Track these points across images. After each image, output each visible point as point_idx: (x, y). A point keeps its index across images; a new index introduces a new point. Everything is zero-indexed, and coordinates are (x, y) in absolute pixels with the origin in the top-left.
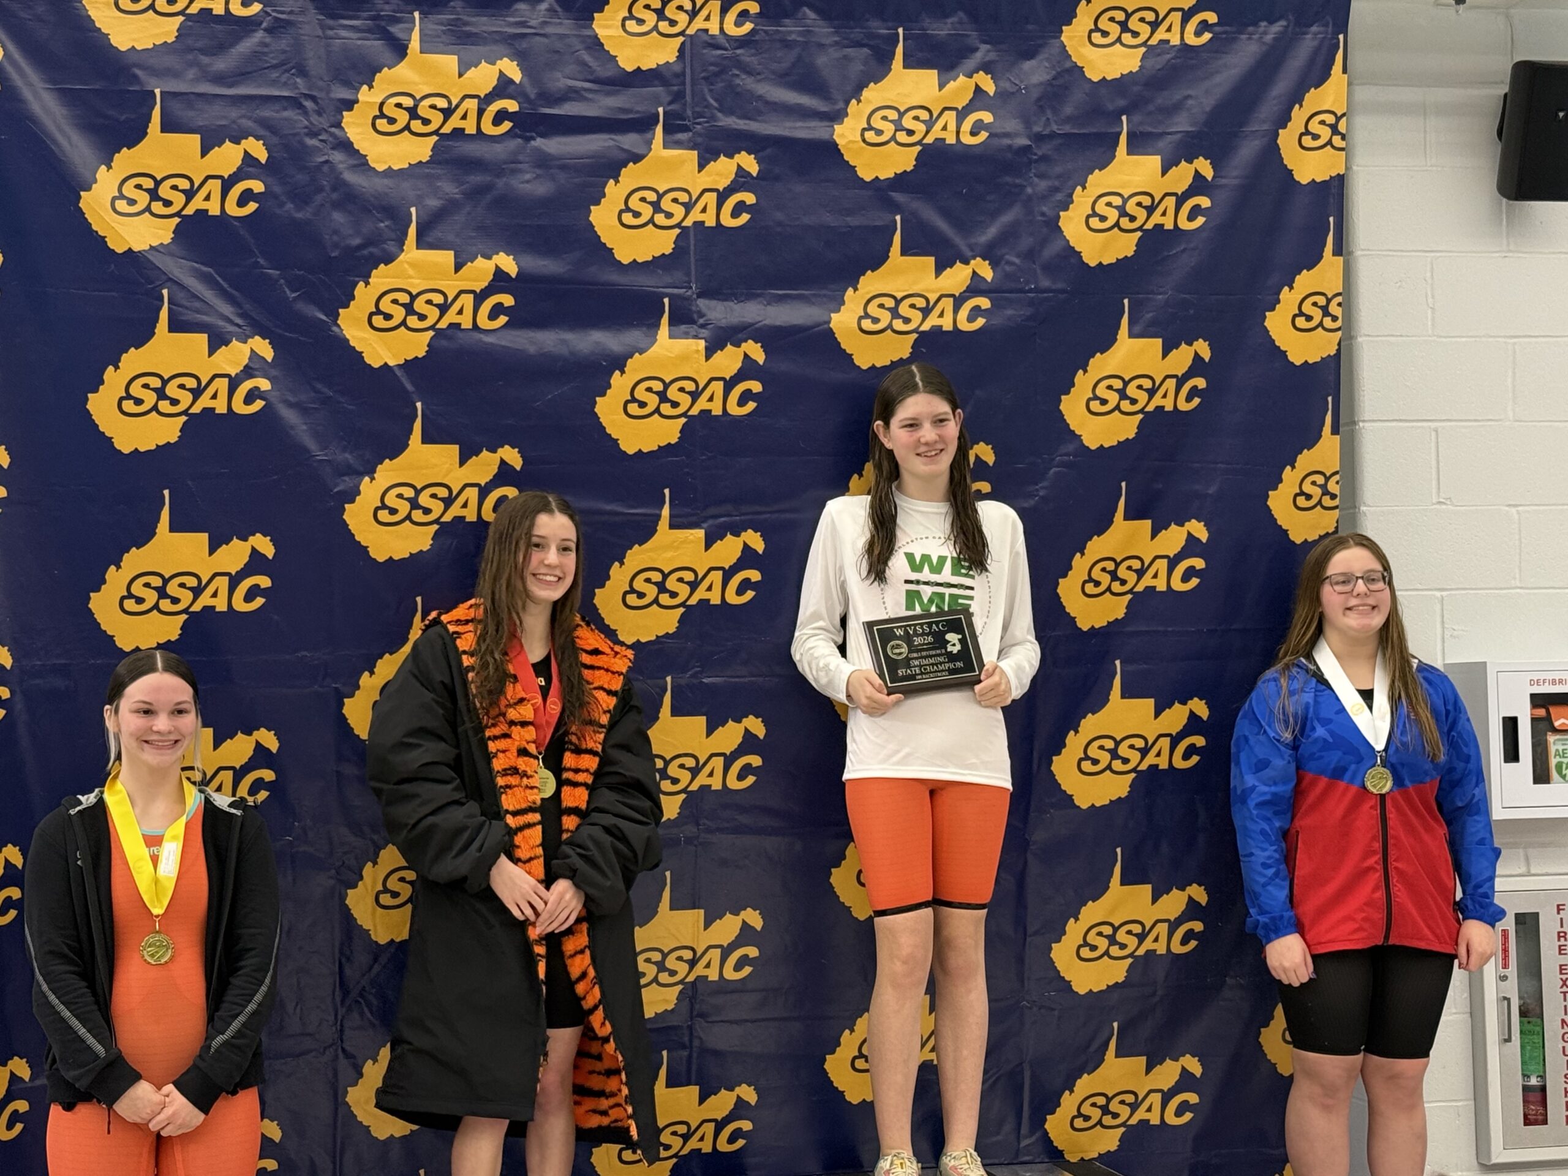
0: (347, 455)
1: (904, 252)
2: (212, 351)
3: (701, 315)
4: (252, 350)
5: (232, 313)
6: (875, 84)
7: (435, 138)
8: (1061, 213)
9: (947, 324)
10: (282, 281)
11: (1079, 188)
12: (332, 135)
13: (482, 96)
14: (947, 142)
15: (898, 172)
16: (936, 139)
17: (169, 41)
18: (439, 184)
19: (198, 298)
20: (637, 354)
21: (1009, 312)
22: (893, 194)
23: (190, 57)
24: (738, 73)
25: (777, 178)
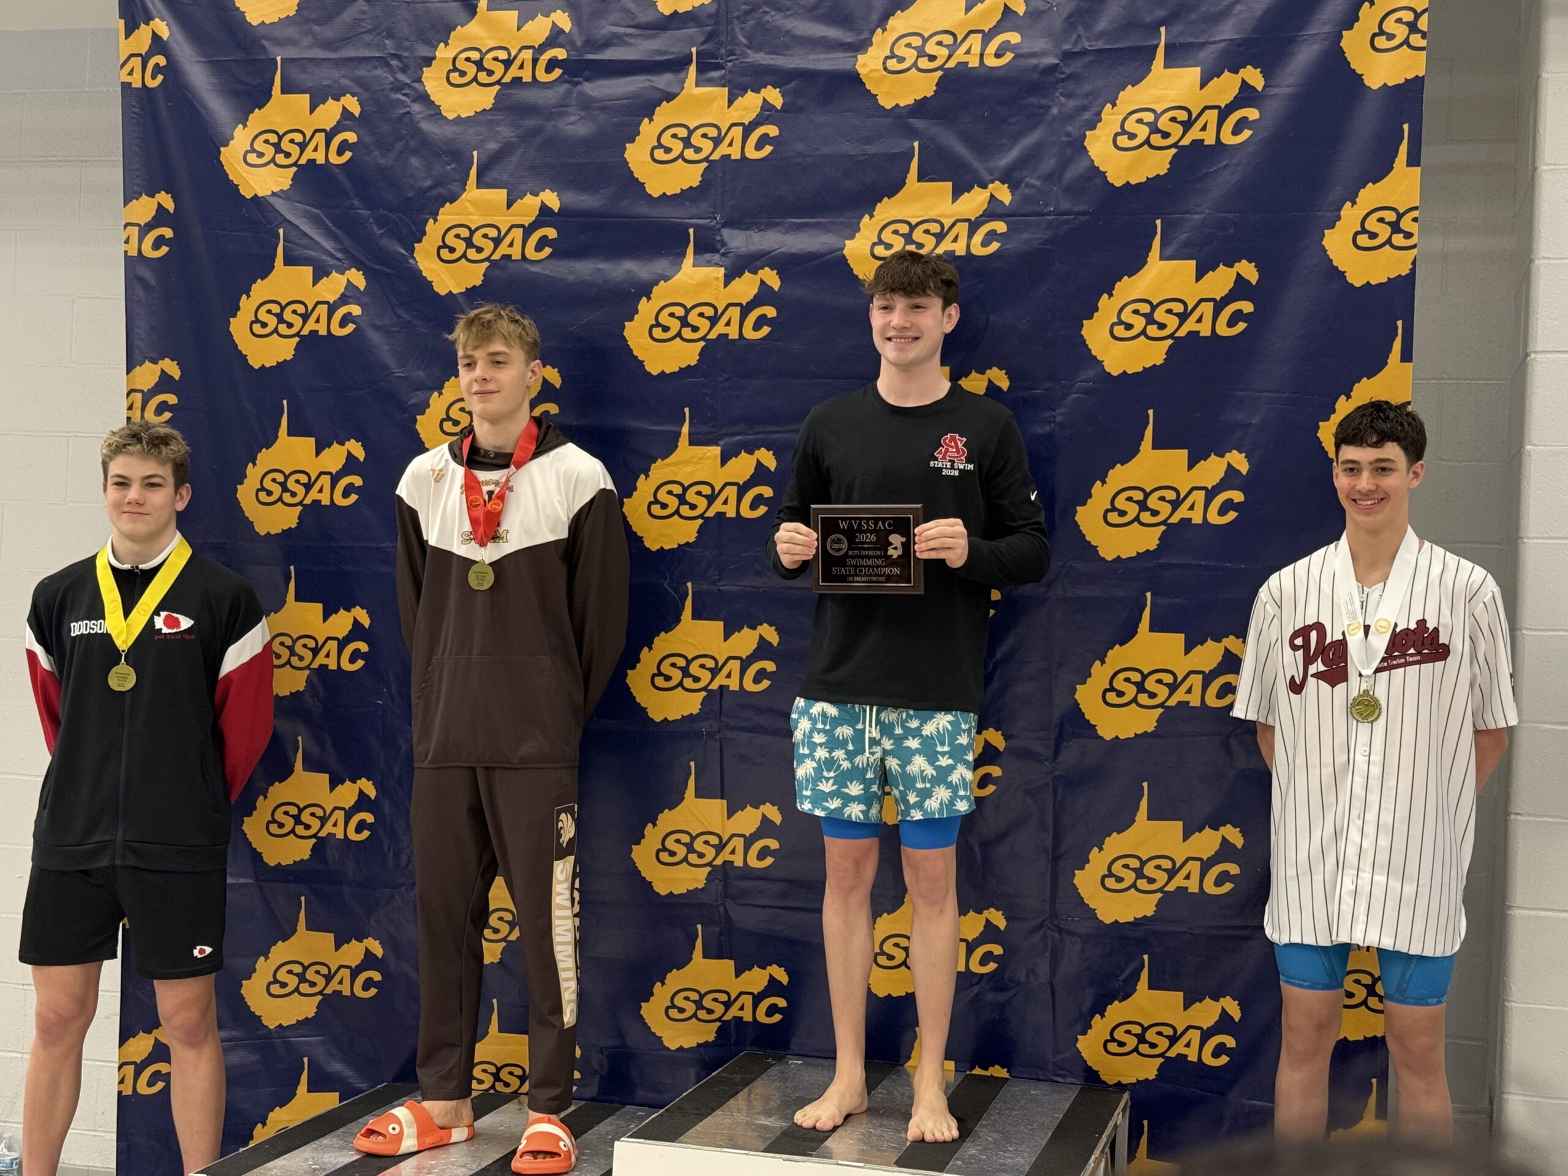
0: (420, 373)
1: (920, 179)
2: (315, 282)
3: (723, 243)
4: (348, 280)
5: (333, 248)
6: (902, 11)
7: (498, 87)
8: (1087, 133)
9: (960, 249)
10: (371, 220)
11: (1109, 106)
12: (413, 89)
13: (537, 47)
14: (970, 65)
15: (918, 98)
16: (959, 63)
17: (291, 15)
18: (498, 129)
19: (306, 235)
20: (662, 282)
21: (1026, 236)
22: (912, 120)
23: (306, 27)
24: (768, 10)
25: (801, 110)
